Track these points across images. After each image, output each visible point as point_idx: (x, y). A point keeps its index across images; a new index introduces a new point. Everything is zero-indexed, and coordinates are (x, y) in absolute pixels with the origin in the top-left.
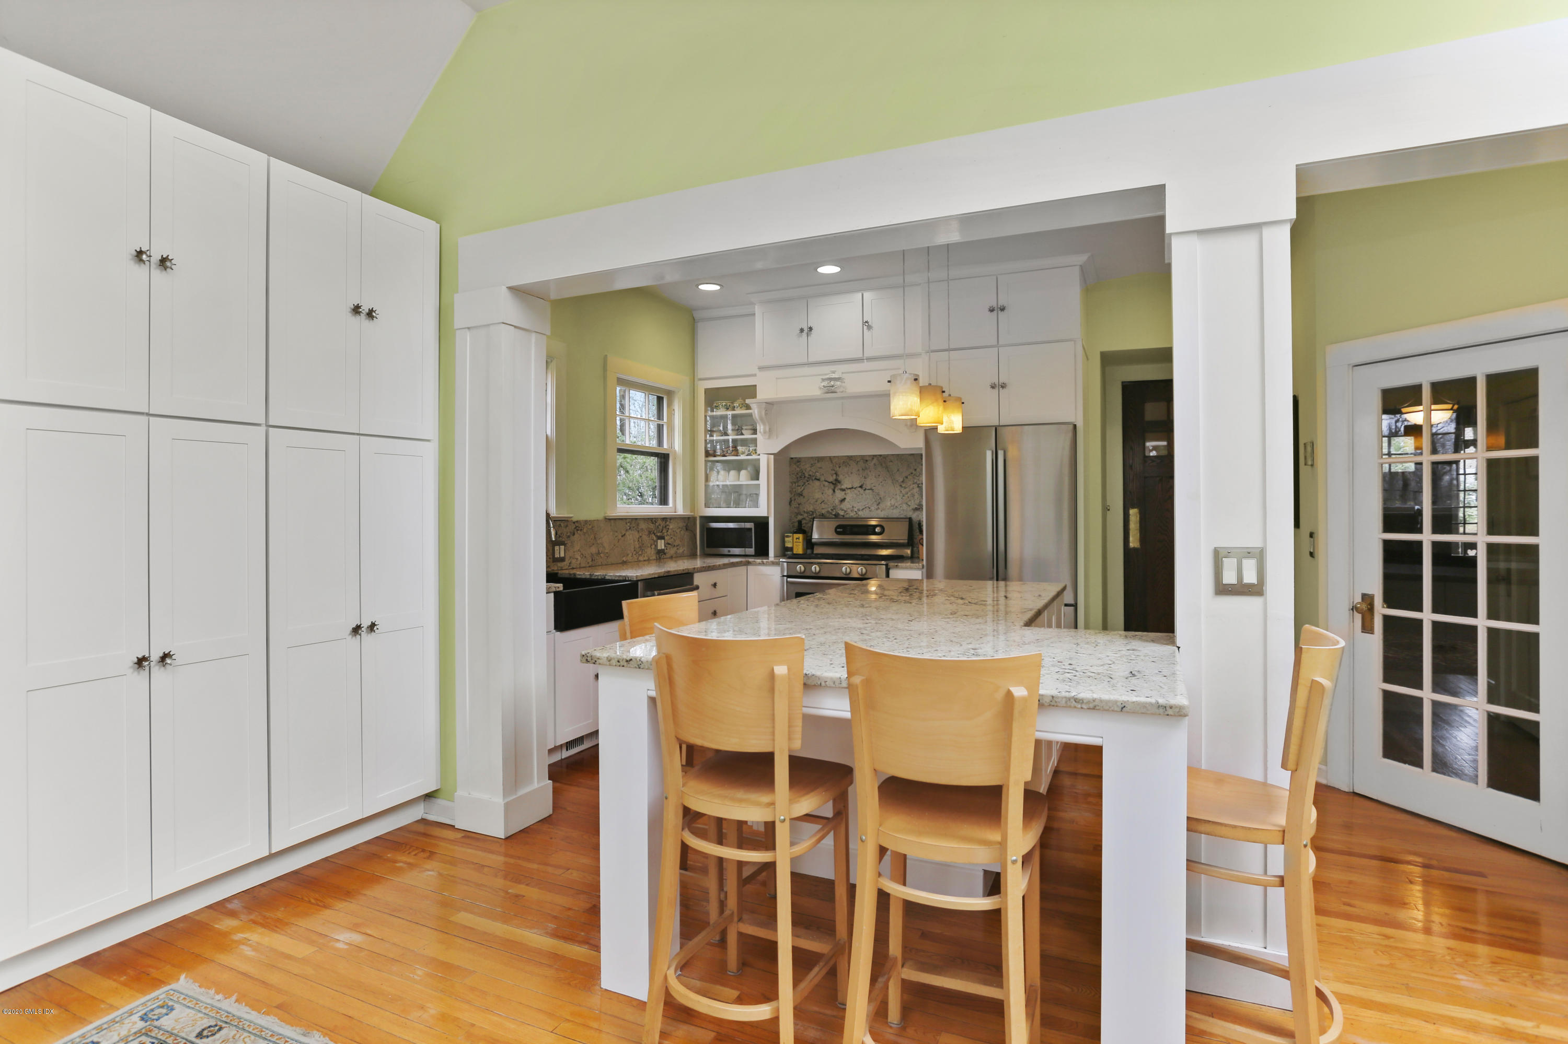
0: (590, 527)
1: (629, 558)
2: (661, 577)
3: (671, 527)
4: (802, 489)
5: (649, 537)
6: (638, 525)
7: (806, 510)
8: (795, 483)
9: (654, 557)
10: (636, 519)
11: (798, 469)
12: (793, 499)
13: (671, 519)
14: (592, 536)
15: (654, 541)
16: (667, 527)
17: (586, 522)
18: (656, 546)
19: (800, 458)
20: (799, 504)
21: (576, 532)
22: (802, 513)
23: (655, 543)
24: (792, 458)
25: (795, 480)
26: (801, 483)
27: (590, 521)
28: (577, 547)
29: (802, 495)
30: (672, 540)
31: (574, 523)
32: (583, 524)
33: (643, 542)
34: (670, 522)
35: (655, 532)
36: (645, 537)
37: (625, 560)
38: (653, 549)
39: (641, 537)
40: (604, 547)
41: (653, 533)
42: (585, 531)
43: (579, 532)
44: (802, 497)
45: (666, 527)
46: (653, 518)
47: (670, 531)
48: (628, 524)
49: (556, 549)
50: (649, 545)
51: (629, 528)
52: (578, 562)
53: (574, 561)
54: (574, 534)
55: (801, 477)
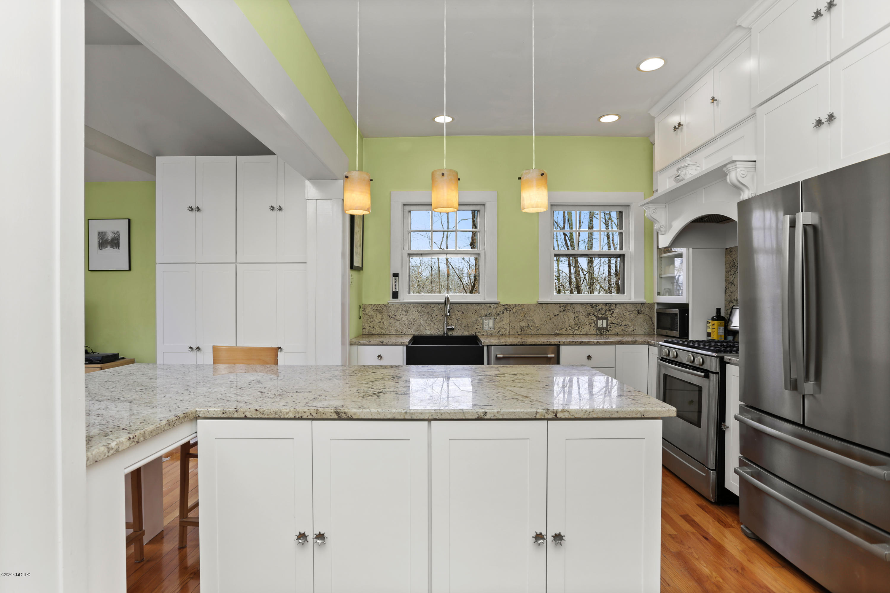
0: (520, 308)
1: (563, 331)
2: (514, 345)
3: (617, 310)
4: (733, 278)
5: (588, 317)
6: (574, 308)
7: (736, 298)
8: (729, 272)
9: (595, 332)
10: (573, 304)
11: (731, 259)
12: (727, 288)
13: (616, 305)
14: (522, 315)
15: (594, 321)
16: (612, 311)
17: (516, 305)
18: (597, 324)
19: (732, 248)
20: (731, 293)
21: (505, 312)
22: (733, 301)
23: (595, 322)
24: (727, 249)
25: (729, 270)
26: (732, 272)
27: (520, 304)
28: (506, 321)
29: (733, 284)
30: (619, 320)
31: (504, 306)
32: (512, 307)
33: (580, 321)
34: (616, 307)
35: (596, 314)
36: (583, 318)
37: (558, 333)
38: (592, 327)
39: (577, 317)
40: (535, 322)
41: (593, 314)
42: (514, 311)
43: (508, 311)
44: (733, 285)
45: (610, 310)
46: (593, 304)
47: (614, 314)
48: (563, 308)
49: (485, 322)
50: (587, 323)
51: (563, 310)
52: (507, 331)
53: (503, 330)
54: (503, 313)
55: (732, 267)
